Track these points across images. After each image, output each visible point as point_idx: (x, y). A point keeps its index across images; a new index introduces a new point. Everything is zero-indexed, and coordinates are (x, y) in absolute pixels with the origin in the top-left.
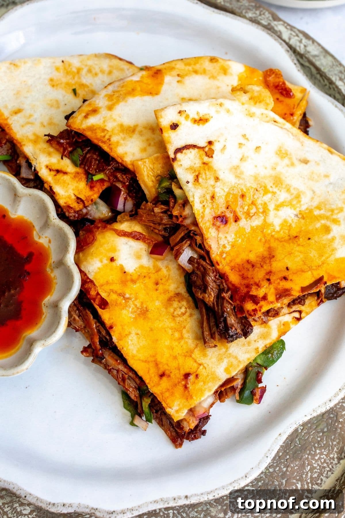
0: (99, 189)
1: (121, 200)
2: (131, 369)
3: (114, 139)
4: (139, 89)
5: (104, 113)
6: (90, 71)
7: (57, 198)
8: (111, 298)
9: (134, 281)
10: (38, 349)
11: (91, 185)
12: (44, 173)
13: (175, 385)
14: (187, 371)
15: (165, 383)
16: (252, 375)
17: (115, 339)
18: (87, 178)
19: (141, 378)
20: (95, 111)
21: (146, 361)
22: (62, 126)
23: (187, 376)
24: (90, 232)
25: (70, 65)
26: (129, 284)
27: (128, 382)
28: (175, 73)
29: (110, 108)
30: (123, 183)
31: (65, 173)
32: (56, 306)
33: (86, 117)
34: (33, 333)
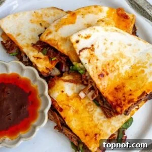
0: (54, 64)
1: (64, 67)
2: (74, 134)
3: (59, 44)
4: (67, 22)
5: (54, 33)
6: (46, 15)
7: (39, 69)
8: (63, 107)
9: (72, 99)
10: (38, 129)
11: (51, 62)
12: (32, 59)
13: (92, 139)
14: (96, 133)
15: (88, 138)
16: (121, 132)
17: (67, 123)
18: (50, 60)
19: (78, 137)
20: (50, 33)
21: (79, 130)
22: (38, 39)
23: (96, 135)
24: (53, 81)
25: (38, 13)
26: (70, 100)
27: (73, 138)
28: (81, 14)
29: (56, 31)
30: (64, 61)
31: (41, 58)
32: (43, 112)
33: (47, 35)
34: (35, 123)
